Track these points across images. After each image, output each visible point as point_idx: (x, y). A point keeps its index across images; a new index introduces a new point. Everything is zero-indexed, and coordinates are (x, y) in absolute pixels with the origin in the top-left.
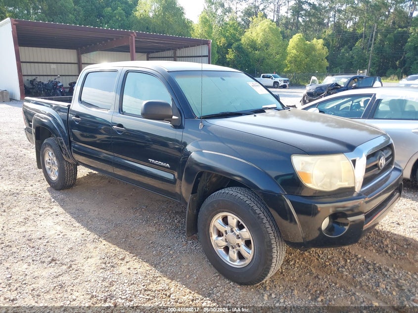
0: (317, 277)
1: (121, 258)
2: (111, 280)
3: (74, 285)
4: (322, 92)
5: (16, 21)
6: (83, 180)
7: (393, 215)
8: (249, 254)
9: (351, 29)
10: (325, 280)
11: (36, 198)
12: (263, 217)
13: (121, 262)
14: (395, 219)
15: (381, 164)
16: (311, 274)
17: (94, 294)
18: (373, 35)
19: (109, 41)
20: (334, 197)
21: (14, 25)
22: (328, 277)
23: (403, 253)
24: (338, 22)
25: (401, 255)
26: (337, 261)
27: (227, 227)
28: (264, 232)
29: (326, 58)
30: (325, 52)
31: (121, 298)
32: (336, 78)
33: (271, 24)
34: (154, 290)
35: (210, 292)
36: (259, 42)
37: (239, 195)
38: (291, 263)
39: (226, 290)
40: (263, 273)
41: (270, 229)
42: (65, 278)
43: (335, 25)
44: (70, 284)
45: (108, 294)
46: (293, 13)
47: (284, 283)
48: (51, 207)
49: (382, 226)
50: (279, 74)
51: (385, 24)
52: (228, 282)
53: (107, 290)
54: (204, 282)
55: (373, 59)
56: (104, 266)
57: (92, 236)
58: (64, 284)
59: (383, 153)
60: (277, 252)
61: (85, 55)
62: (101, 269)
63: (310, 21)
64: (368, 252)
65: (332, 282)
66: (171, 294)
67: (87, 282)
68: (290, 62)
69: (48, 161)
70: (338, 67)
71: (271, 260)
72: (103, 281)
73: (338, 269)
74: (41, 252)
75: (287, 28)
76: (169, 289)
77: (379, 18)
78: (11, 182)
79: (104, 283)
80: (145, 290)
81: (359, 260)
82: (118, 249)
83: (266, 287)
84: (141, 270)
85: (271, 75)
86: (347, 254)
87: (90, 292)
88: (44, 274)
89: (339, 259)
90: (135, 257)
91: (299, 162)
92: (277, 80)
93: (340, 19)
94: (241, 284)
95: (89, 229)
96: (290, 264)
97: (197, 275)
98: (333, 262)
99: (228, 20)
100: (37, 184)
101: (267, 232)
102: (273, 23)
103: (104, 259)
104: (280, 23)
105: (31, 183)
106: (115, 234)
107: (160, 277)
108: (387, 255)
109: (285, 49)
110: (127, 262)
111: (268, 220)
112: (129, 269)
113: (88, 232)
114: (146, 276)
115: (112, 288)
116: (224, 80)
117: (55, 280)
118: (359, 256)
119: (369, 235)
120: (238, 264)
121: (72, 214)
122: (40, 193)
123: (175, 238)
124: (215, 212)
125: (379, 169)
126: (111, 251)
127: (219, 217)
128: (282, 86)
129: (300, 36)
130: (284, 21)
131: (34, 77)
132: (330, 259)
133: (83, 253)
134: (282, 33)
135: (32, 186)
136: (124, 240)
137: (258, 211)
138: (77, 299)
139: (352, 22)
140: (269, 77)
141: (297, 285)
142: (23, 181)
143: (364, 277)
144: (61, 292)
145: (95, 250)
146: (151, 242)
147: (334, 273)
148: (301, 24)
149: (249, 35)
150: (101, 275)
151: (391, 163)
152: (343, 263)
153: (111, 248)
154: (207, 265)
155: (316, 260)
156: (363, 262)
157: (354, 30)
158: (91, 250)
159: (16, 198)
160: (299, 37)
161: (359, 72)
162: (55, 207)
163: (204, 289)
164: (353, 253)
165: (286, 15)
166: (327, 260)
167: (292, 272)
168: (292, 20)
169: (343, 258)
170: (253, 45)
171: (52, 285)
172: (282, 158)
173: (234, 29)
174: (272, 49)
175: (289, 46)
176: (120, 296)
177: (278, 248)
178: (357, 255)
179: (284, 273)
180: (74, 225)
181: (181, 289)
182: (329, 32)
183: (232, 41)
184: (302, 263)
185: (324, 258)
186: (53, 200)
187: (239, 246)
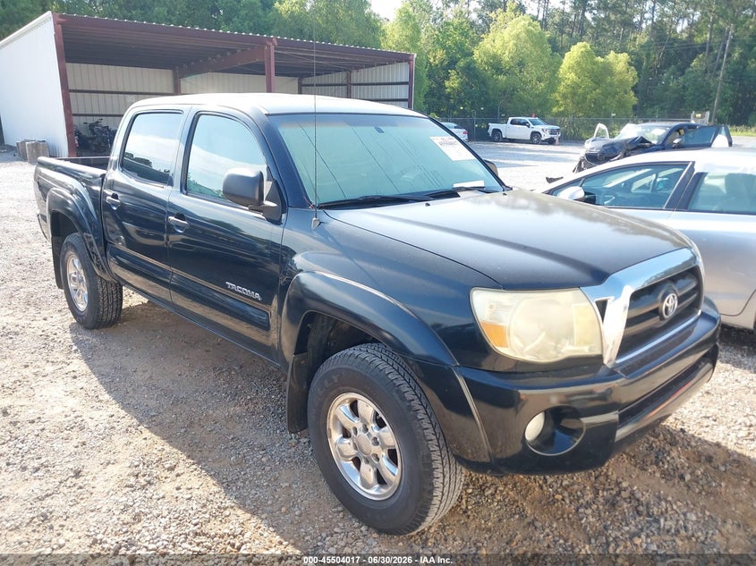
0: (532, 523)
1: (167, 466)
2: (137, 511)
3: (68, 517)
4: (614, 154)
5: (61, 17)
6: (139, 311)
7: (711, 401)
8: (394, 475)
9: (685, 35)
10: (547, 530)
11: (47, 341)
12: (418, 407)
13: (167, 473)
14: (712, 411)
15: (667, 308)
16: (523, 516)
17: (99, 537)
18: (725, 45)
19: (229, 54)
20: (553, 376)
21: (58, 23)
22: (555, 525)
23: (715, 482)
24: (661, 22)
25: (710, 487)
26: (579, 493)
27: (356, 422)
28: (418, 437)
29: (634, 89)
30: (631, 77)
31: (146, 547)
32: (643, 127)
33: (530, 24)
34: (213, 533)
35: (319, 544)
36: (506, 58)
37: (378, 361)
38: (488, 492)
39: (350, 540)
40: (417, 516)
41: (431, 430)
42: (57, 503)
43: (654, 26)
44: (61, 514)
45: (126, 538)
46: (575, 3)
47: (465, 533)
48: (68, 362)
49: (683, 423)
50: (542, 117)
51: (751, 23)
52: (357, 524)
53: (124, 530)
54: (312, 522)
55: (723, 93)
56: (132, 480)
57: (128, 420)
58: (51, 513)
59: (673, 286)
60: (444, 477)
61: (188, 79)
62: (126, 486)
63: (607, 18)
64: (644, 477)
65: (561, 536)
66: (242, 544)
67: (92, 511)
68: (564, 96)
69: (73, 275)
70: (656, 107)
71: (431, 492)
72: (123, 511)
73: (577, 510)
74: (26, 448)
75: (562, 32)
76: (242, 534)
77: (740, 13)
78: (11, 312)
79: (122, 517)
80: (196, 534)
81: (623, 493)
82: (168, 448)
83: (427, 539)
84: (200, 492)
85: (527, 119)
86: (602, 479)
87: (93, 533)
88: (21, 492)
89: (585, 487)
90: (194, 467)
91: (485, 304)
92: (538, 128)
93: (663, 14)
94: (380, 532)
95: (125, 406)
96: (486, 494)
97: (303, 509)
98: (570, 494)
99: (451, 17)
100: (55, 315)
101: (425, 436)
102: (535, 23)
103: (136, 466)
104: (550, 23)
105: (45, 313)
106: (168, 417)
107: (232, 507)
108: (682, 483)
109: (555, 71)
110: (178, 475)
111: (427, 414)
112: (178, 489)
113: (123, 413)
114: (204, 506)
115: (135, 526)
116: (381, 131)
117: (38, 504)
118: (624, 485)
119: (653, 441)
120: (374, 492)
121: (101, 376)
122: (55, 334)
123: (278, 431)
124: (335, 391)
125: (662, 318)
126: (155, 451)
127: (344, 401)
128: (546, 140)
129: (585, 47)
130: (557, 19)
131: (97, 119)
132: (565, 488)
133: (102, 452)
134: (552, 41)
135: (45, 319)
136: (183, 430)
137: (409, 396)
138: (67, 545)
139: (686, 22)
140: (524, 124)
141: (490, 538)
142: (32, 310)
143: (627, 528)
144: (40, 529)
145: (125, 447)
146: (232, 436)
147: (569, 518)
148: (589, 25)
149: (488, 46)
150: (124, 499)
151: (695, 305)
152: (589, 496)
153: (156, 446)
154: (324, 488)
155: (537, 489)
156: (630, 498)
157: (691, 36)
158: (119, 449)
159: (10, 341)
160: (583, 49)
161: (695, 117)
162: (75, 361)
163: (307, 538)
164: (614, 477)
165: (561, 6)
166: (559, 490)
167: (485, 512)
168: (573, 17)
169: (593, 487)
170: (496, 65)
171: (29, 515)
172: (452, 293)
173: (462, 34)
174: (531, 73)
175: (562, 66)
176: (146, 544)
177: (446, 469)
178: (621, 483)
179: (469, 513)
180: (101, 398)
181: (265, 535)
182: (642, 39)
183: (457, 57)
184: (508, 494)
185: (554, 484)
186: (75, 348)
187: (378, 459)
